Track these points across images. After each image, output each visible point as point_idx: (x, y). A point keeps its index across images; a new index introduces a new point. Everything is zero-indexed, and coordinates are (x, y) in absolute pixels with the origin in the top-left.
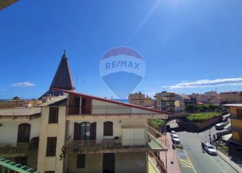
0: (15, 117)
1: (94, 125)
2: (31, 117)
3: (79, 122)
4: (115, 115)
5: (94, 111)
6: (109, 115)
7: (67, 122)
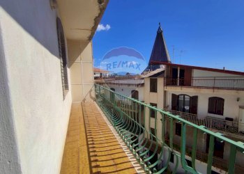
0: (129, 85)
1: (194, 100)
2: (138, 85)
3: (177, 94)
4: (228, 89)
5: (195, 83)
6: (218, 88)
7: (165, 92)
